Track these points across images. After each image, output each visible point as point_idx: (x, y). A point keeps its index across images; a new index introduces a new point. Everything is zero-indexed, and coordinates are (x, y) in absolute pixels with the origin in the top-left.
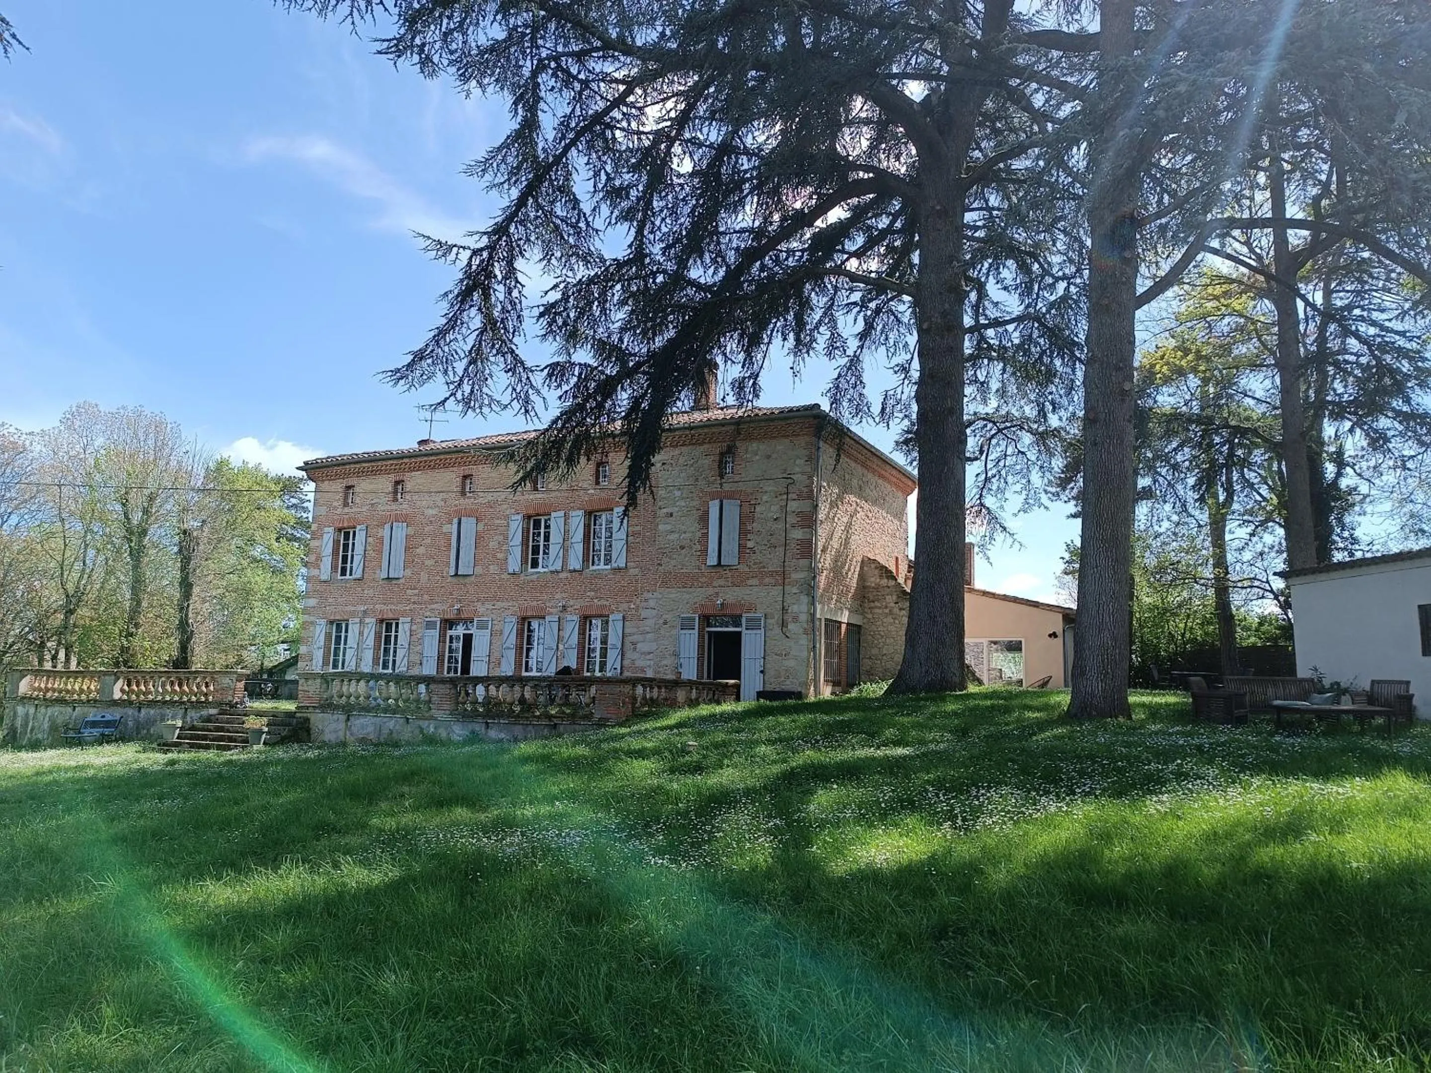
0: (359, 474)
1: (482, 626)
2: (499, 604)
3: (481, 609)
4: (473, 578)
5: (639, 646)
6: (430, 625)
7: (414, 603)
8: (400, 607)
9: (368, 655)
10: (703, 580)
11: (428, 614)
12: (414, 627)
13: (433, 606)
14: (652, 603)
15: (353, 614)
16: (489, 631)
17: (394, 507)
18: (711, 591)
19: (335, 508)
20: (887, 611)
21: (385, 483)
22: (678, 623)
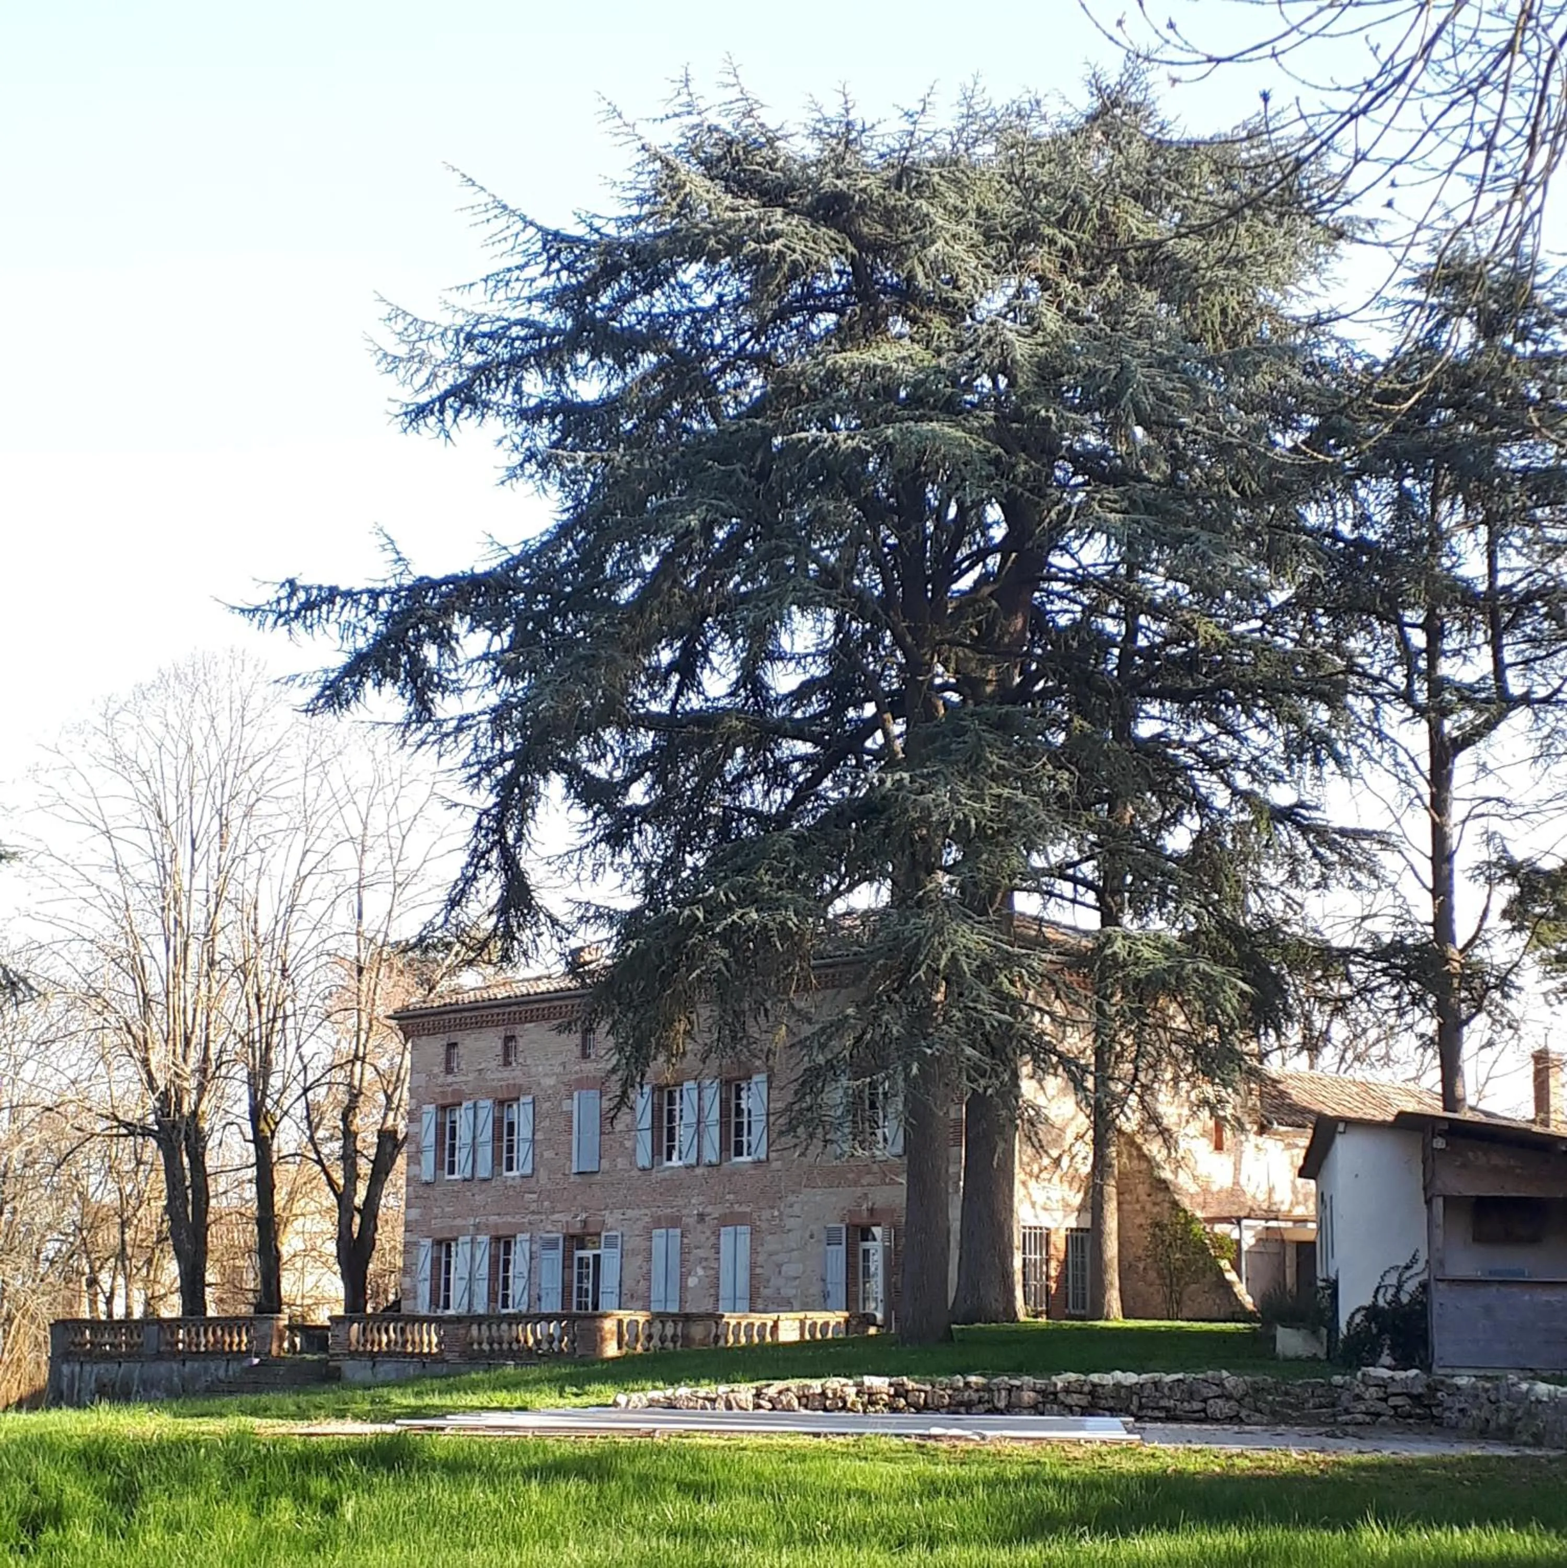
0: (462, 1026)
1: (611, 1243)
2: (630, 1213)
3: (610, 1220)
4: (598, 1177)
5: (784, 1268)
6: (551, 1245)
7: (533, 1212)
8: (517, 1219)
9: (482, 1289)
10: (850, 1176)
11: (549, 1227)
12: (535, 1247)
13: (556, 1217)
14: (797, 1209)
15: (462, 1231)
16: (618, 1251)
17: (506, 1074)
18: (859, 1191)
19: (436, 1076)
20: (1138, 1207)
21: (492, 1040)
22: (824, 1237)
